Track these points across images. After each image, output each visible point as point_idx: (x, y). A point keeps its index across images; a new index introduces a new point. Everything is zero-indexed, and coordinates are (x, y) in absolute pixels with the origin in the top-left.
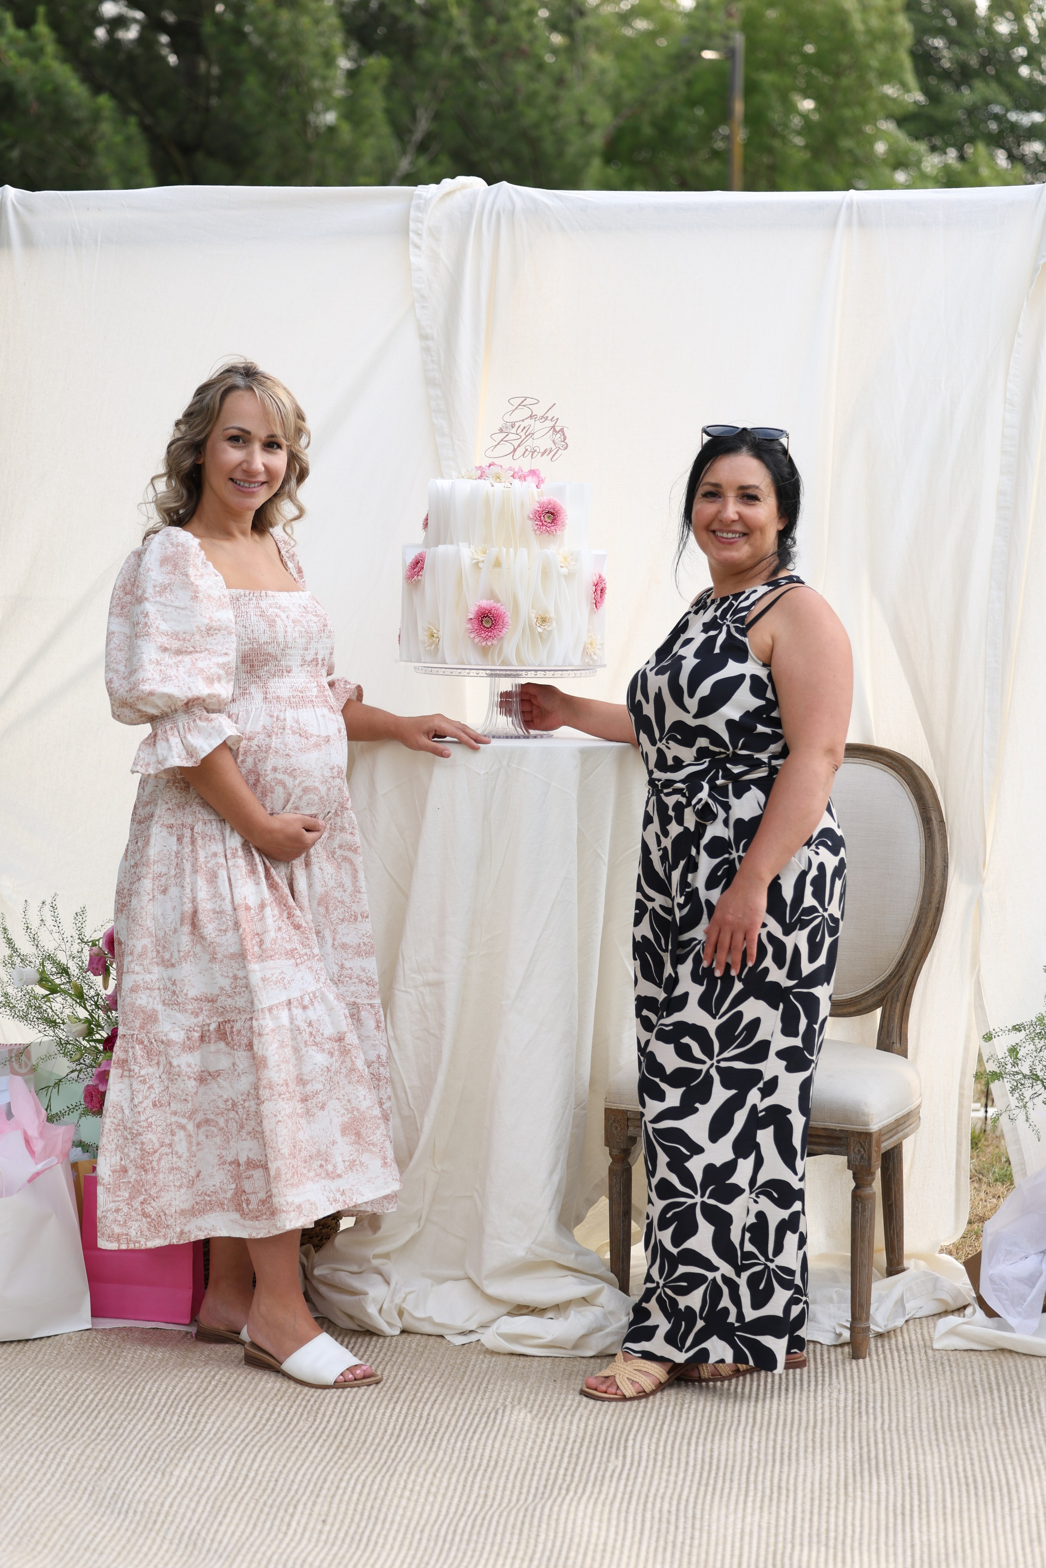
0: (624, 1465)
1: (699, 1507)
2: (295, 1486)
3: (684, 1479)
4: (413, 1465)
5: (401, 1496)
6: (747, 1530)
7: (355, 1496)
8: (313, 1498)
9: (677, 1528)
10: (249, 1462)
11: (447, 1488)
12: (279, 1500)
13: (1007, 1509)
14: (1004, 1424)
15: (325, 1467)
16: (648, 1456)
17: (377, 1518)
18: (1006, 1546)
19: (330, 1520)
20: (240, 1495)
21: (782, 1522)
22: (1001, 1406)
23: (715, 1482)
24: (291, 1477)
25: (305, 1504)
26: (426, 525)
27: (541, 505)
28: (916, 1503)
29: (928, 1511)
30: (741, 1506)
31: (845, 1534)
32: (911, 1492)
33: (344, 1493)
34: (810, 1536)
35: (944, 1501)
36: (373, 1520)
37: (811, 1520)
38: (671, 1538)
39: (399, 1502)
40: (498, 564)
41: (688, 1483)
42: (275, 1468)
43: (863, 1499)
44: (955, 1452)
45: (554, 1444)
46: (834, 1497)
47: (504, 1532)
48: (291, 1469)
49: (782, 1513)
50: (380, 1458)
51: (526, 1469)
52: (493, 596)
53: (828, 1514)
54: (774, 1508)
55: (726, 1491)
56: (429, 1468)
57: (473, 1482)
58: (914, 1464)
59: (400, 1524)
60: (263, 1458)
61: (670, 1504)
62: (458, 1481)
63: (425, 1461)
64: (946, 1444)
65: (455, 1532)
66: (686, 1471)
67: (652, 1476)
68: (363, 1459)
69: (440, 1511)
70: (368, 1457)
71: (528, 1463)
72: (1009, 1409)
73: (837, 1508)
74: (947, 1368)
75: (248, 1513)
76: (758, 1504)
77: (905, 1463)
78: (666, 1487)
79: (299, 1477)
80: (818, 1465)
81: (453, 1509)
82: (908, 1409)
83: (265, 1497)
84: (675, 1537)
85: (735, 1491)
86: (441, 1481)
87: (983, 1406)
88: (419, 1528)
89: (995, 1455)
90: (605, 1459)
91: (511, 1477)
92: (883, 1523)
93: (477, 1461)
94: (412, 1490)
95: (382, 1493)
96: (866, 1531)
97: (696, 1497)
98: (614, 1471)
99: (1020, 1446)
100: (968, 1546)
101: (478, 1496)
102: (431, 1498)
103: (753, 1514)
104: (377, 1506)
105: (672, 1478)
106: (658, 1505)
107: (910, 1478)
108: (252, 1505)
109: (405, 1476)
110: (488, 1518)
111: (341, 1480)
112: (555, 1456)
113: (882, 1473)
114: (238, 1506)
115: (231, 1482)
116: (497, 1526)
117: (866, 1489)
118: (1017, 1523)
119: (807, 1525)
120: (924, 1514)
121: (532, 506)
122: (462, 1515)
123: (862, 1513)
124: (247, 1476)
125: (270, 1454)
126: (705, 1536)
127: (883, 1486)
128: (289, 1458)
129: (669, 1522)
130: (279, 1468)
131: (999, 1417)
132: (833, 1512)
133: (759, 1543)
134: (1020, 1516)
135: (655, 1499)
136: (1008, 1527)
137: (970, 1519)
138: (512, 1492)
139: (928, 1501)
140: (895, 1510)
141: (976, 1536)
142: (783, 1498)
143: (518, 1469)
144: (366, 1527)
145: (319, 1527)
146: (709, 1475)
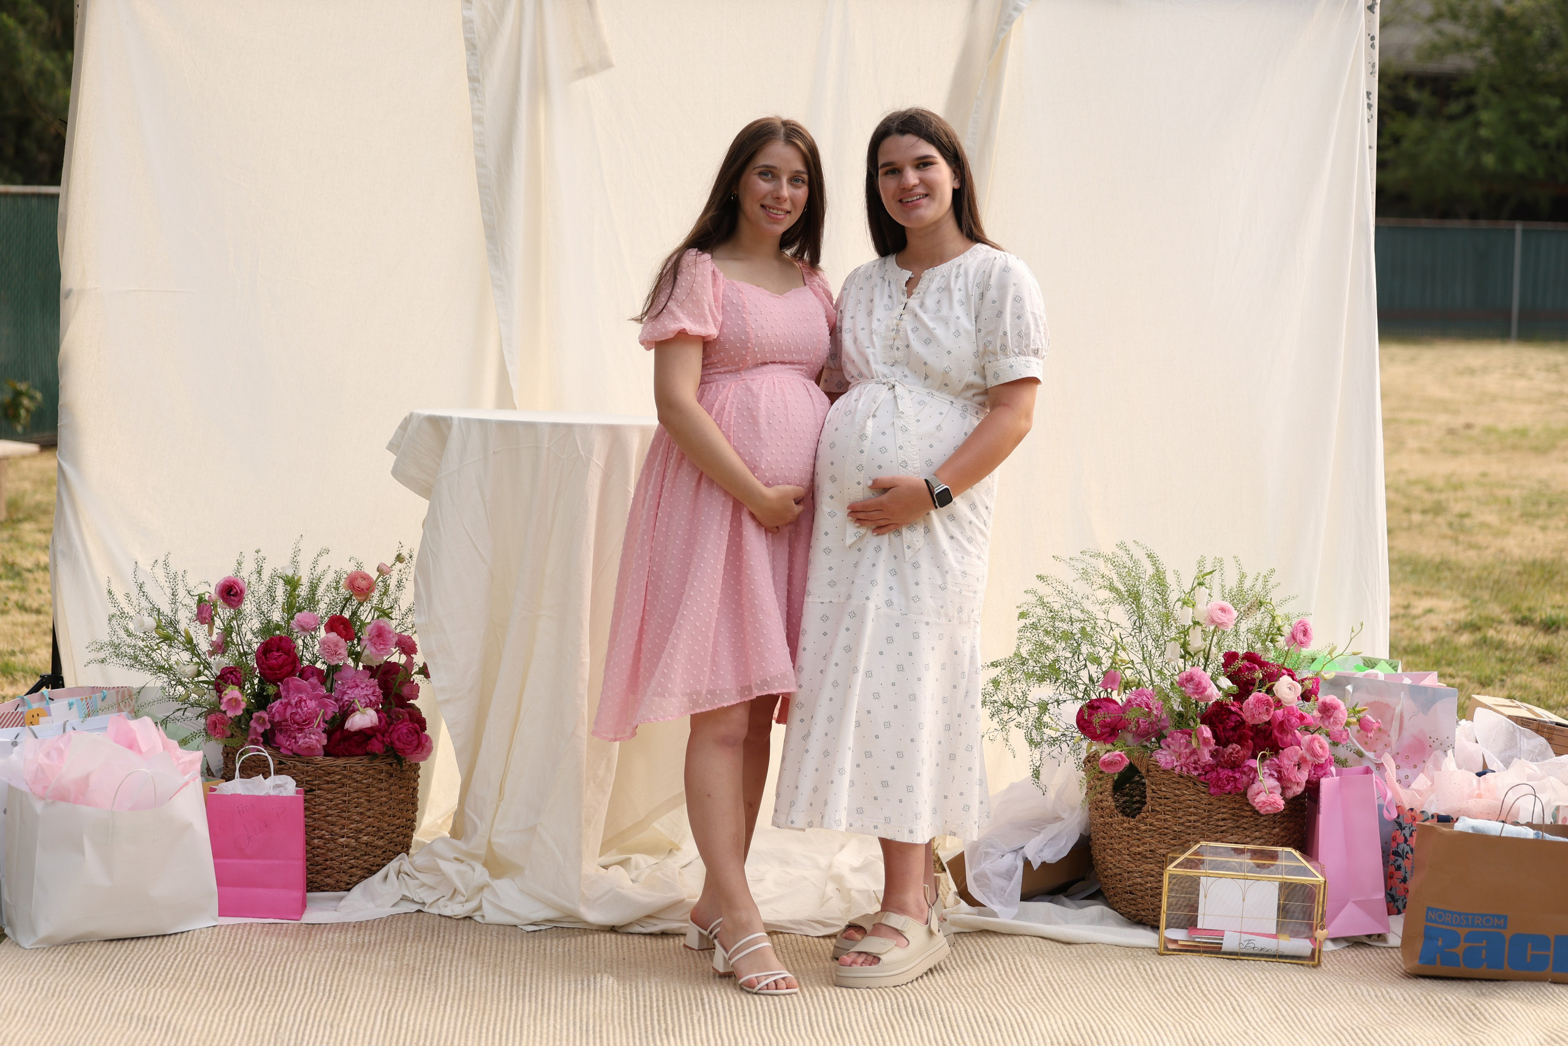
0: (705, 1015)
127: (922, 1027)
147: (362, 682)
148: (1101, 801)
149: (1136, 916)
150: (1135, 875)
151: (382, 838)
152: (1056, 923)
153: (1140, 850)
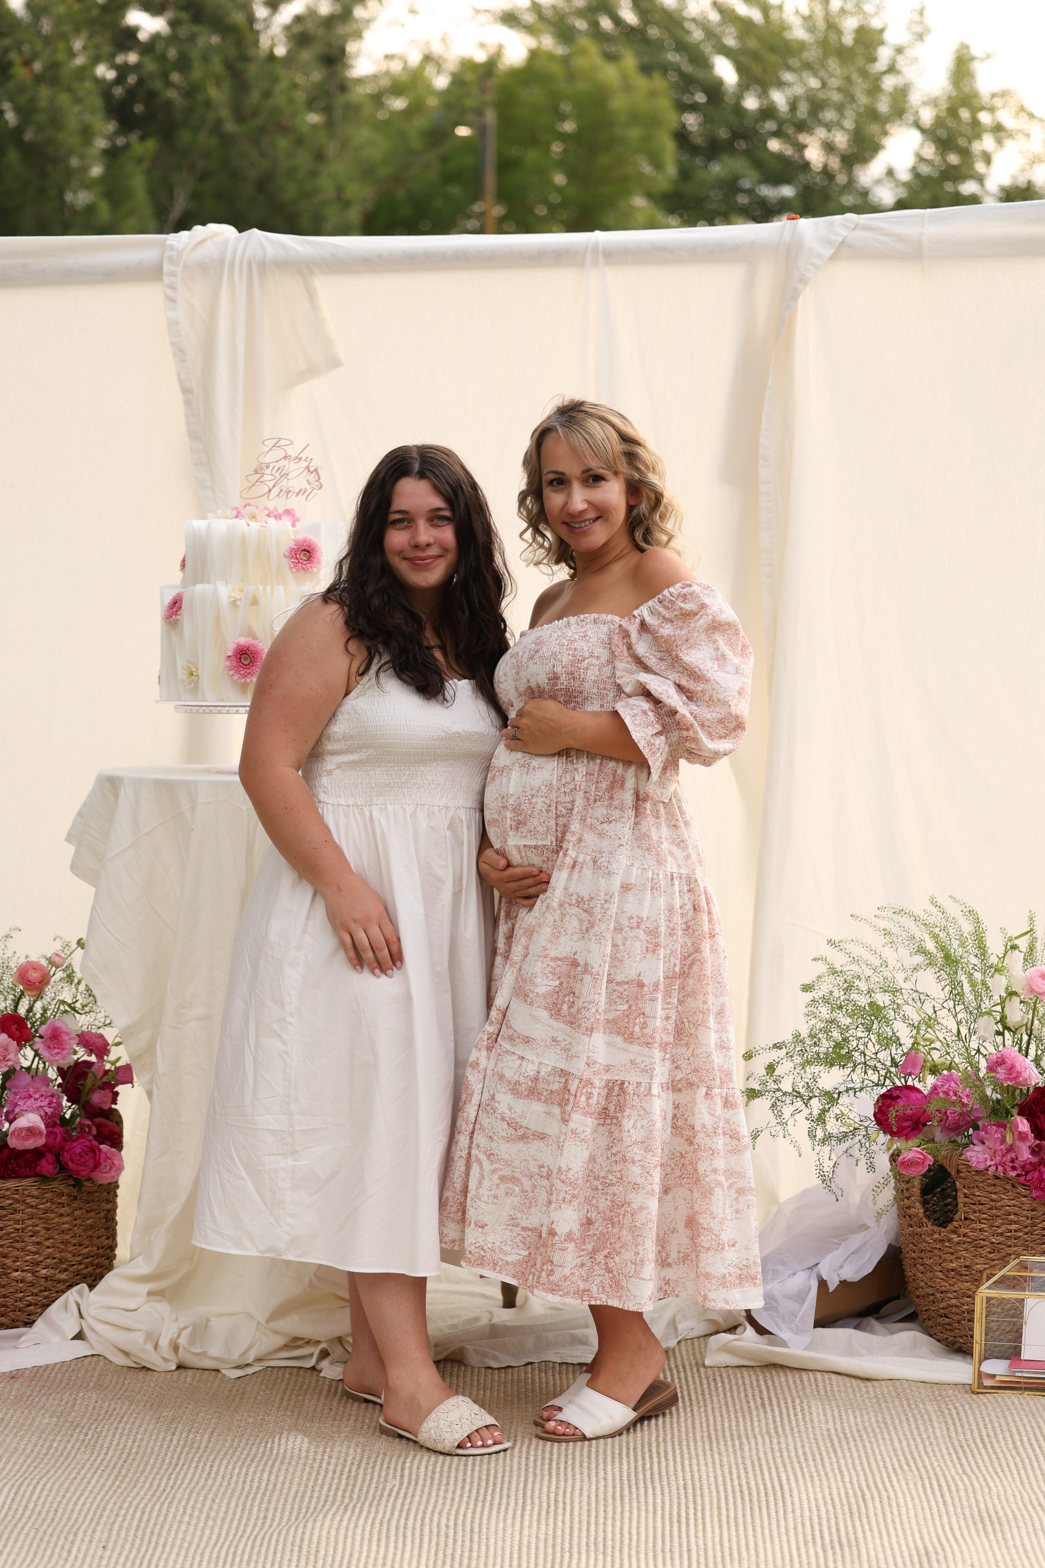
0: (401, 1484)
1: (477, 1521)
2: (75, 1516)
3: (461, 1495)
4: (192, 1492)
5: (181, 1522)
6: (525, 1542)
7: (135, 1523)
8: (93, 1525)
9: (455, 1541)
10: (28, 1493)
11: (226, 1513)
12: (59, 1528)
13: (781, 1512)
14: (777, 1433)
15: (104, 1496)
16: (426, 1475)
17: (157, 1543)
18: (781, 1547)
19: (110, 1546)
20: (20, 1525)
21: (559, 1533)
22: (774, 1417)
23: (493, 1498)
24: (71, 1506)
25: (85, 1532)
26: (183, 565)
27: (297, 543)
28: (692, 1511)
29: (703, 1518)
30: (518, 1519)
31: (622, 1542)
32: (687, 1501)
33: (124, 1520)
34: (587, 1544)
35: (719, 1508)
36: (153, 1544)
37: (588, 1530)
38: (449, 1551)
39: (179, 1527)
40: (255, 602)
41: (465, 1499)
42: (55, 1498)
43: (639, 1510)
44: (729, 1462)
45: (331, 1468)
46: (610, 1509)
47: (284, 1549)
48: (70, 1499)
49: (560, 1524)
50: (159, 1486)
51: (305, 1492)
52: (251, 633)
53: (605, 1524)
54: (551, 1520)
55: (503, 1506)
56: (208, 1494)
57: (252, 1505)
58: (688, 1475)
59: (180, 1547)
60: (42, 1489)
61: (448, 1519)
62: (237, 1506)
63: (203, 1487)
64: (720, 1454)
65: (235, 1553)
66: (463, 1487)
67: (430, 1494)
68: (142, 1488)
69: (220, 1534)
70: (147, 1485)
71: (306, 1486)
72: (782, 1418)
73: (614, 1518)
74: (720, 1384)
75: (28, 1542)
76: (535, 1517)
77: (680, 1474)
78: (444, 1504)
79: (78, 1507)
80: (594, 1479)
81: (233, 1531)
82: (683, 1425)
83: (45, 1527)
84: (454, 1550)
85: (512, 1506)
86: (220, 1506)
87: (755, 1419)
88: (200, 1551)
89: (768, 1464)
90: (382, 1480)
91: (290, 1500)
92: (659, 1530)
93: (256, 1484)
94: (191, 1516)
95: (161, 1519)
96: (643, 1539)
97: (474, 1513)
98: (391, 1490)
99: (793, 1453)
100: (743, 1549)
101: (257, 1518)
102: (210, 1523)
103: (530, 1527)
104: (157, 1531)
105: (450, 1496)
106: (436, 1520)
107: (685, 1488)
108: (32, 1534)
109: (184, 1503)
110: (267, 1537)
111: (121, 1508)
112: (333, 1479)
113: (657, 1485)
114: (18, 1536)
115: (11, 1513)
116: (277, 1545)
117: (642, 1499)
118: (791, 1525)
119: (584, 1535)
120: (700, 1521)
121: (288, 543)
122: (242, 1536)
123: (638, 1522)
124: (26, 1507)
125: (49, 1485)
126: (483, 1548)
127: (659, 1497)
128: (68, 1489)
129: (447, 1536)
130: (58, 1499)
131: (772, 1427)
132: (609, 1522)
133: (537, 1554)
134: (794, 1519)
135: (432, 1515)
136: (783, 1530)
137: (745, 1523)
138: (291, 1513)
139: (703, 1509)
140: (671, 1518)
141: (751, 1539)
142: (560, 1511)
143: (297, 1492)
144: (146, 1551)
145: (99, 1553)
146: (486, 1492)
147: (35, 1092)
148: (909, 1208)
149: (954, 1344)
150: (949, 1295)
151: (66, 1270)
152: (859, 1355)
153: (954, 1265)
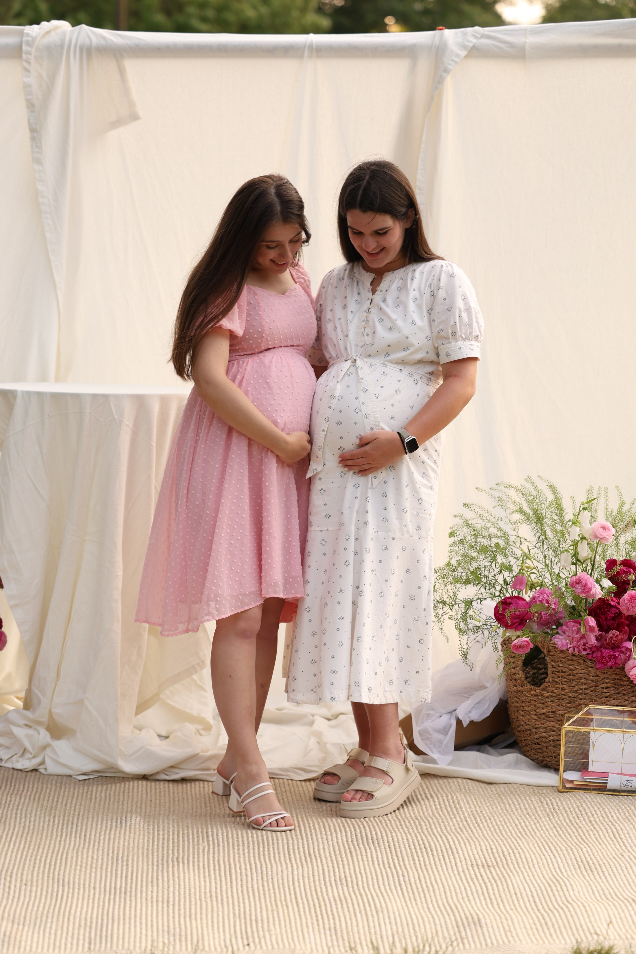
0: (209, 846)
7: (46, 870)
8: (21, 871)
9: (252, 879)
13: (453, 863)
21: (316, 873)
22: (435, 805)
28: (396, 862)
33: (39, 868)
34: (335, 881)
35: (413, 859)
37: (334, 871)
49: (316, 868)
63: (84, 848)
66: (248, 847)
76: (299, 865)
104: (62, 874)
118: (461, 870)
127: (374, 853)
132: (346, 867)
134: (462, 867)
139: (403, 860)
142: (314, 860)
148: (514, 674)
149: (542, 761)
150: (541, 730)
152: (483, 768)
153: (544, 711)
